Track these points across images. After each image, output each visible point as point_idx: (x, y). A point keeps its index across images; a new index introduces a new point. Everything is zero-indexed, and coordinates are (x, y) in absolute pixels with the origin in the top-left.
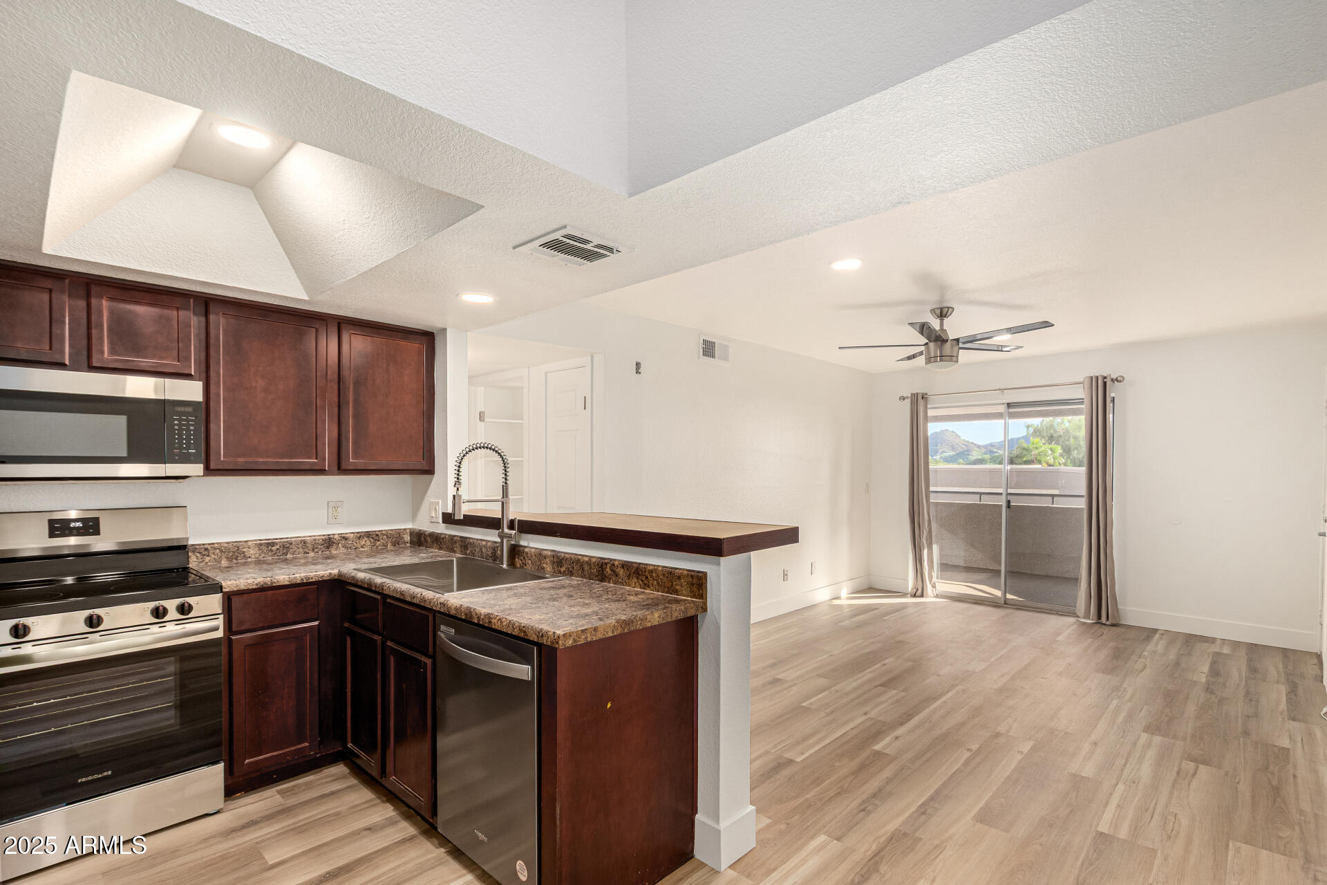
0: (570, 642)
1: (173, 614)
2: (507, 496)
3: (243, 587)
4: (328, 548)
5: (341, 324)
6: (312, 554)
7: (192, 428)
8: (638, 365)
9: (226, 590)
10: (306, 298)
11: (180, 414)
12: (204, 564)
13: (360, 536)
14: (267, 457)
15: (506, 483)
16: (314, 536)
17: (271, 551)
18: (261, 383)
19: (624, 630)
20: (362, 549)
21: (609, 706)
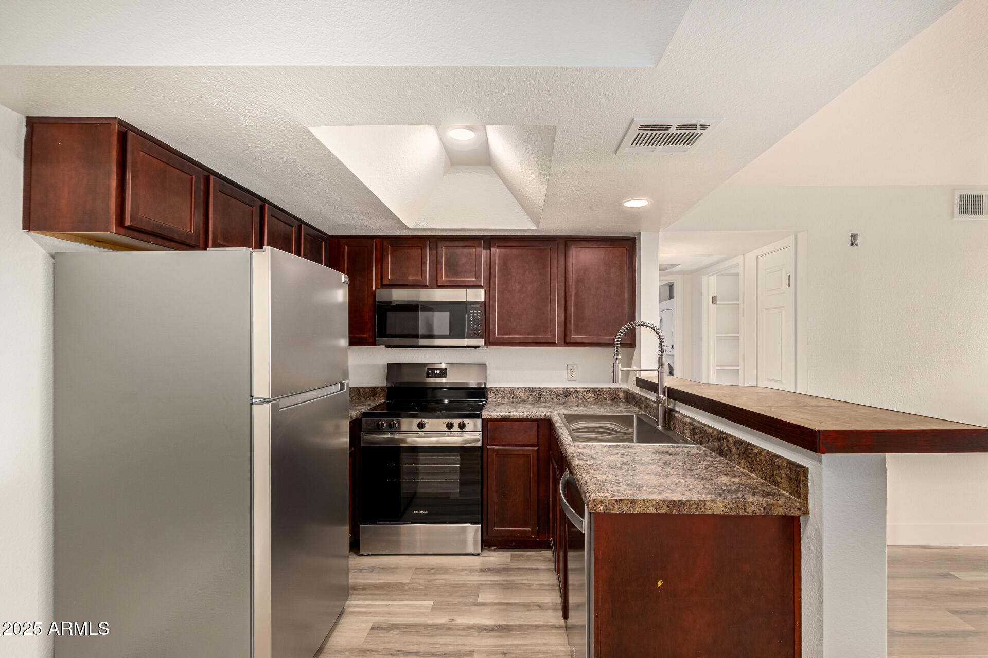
0: (602, 508)
1: (456, 428)
2: (662, 367)
3: (493, 417)
4: (566, 397)
5: (568, 242)
6: (556, 400)
7: (479, 317)
8: (854, 237)
9: (485, 417)
10: (535, 228)
11: (474, 309)
12: (495, 400)
13: (587, 391)
14: (521, 335)
15: (662, 355)
16: (558, 388)
17: (532, 395)
18: (518, 287)
19: (672, 510)
20: (588, 400)
21: (660, 584)
